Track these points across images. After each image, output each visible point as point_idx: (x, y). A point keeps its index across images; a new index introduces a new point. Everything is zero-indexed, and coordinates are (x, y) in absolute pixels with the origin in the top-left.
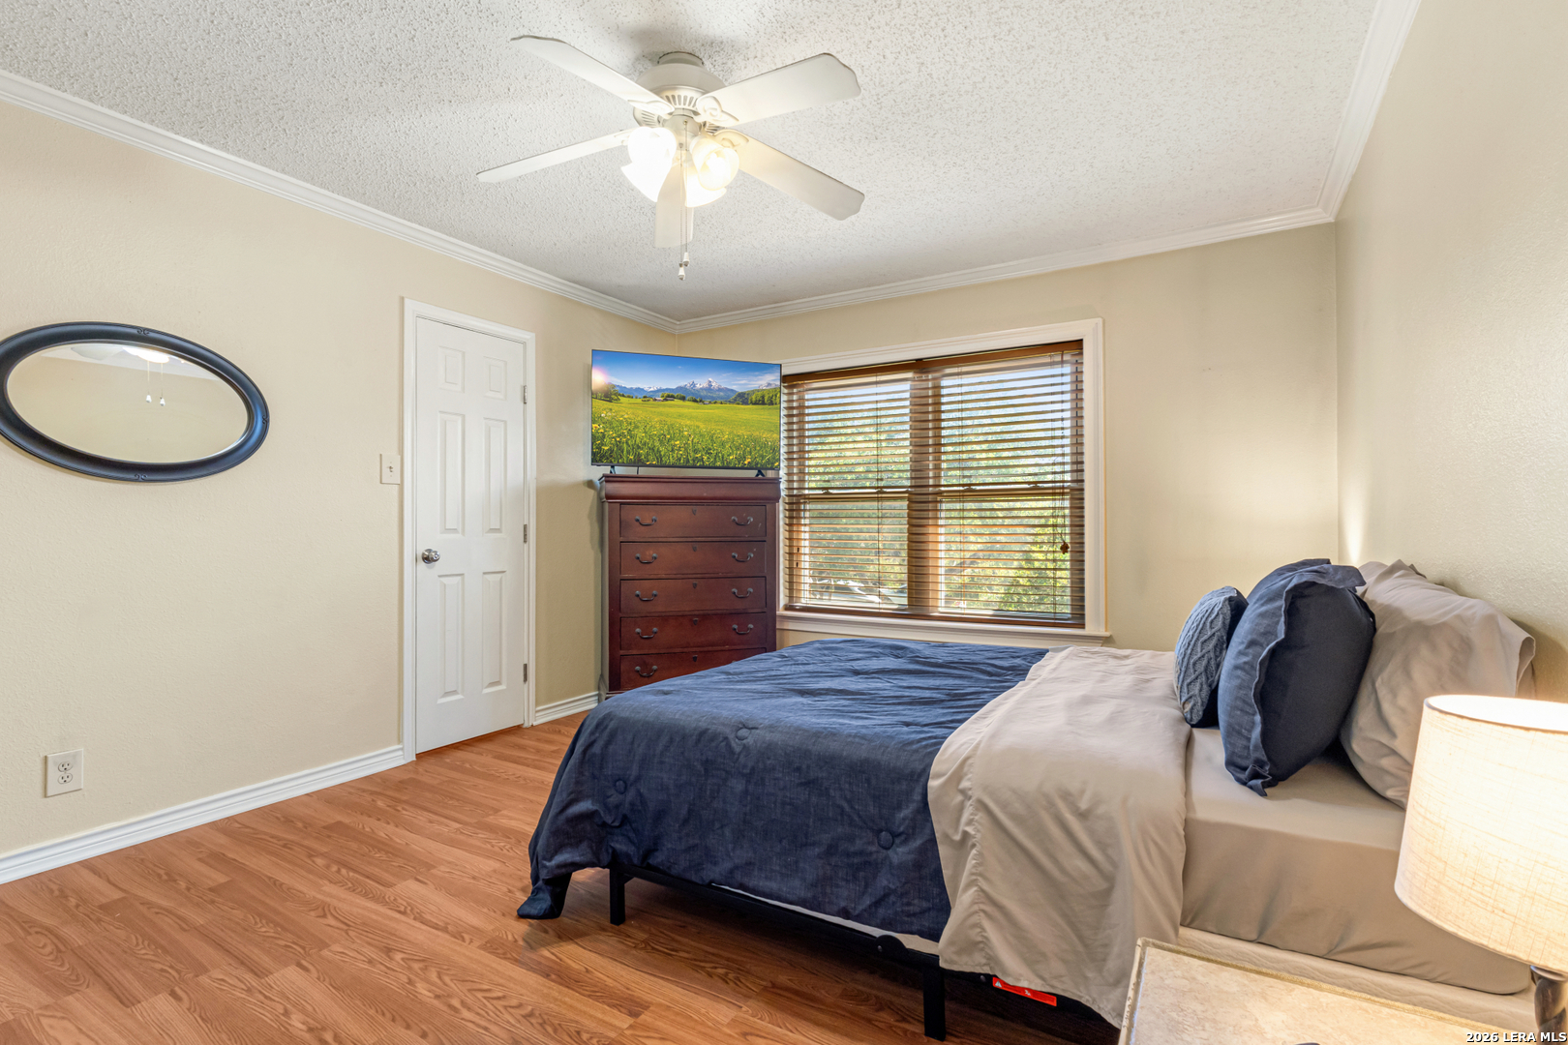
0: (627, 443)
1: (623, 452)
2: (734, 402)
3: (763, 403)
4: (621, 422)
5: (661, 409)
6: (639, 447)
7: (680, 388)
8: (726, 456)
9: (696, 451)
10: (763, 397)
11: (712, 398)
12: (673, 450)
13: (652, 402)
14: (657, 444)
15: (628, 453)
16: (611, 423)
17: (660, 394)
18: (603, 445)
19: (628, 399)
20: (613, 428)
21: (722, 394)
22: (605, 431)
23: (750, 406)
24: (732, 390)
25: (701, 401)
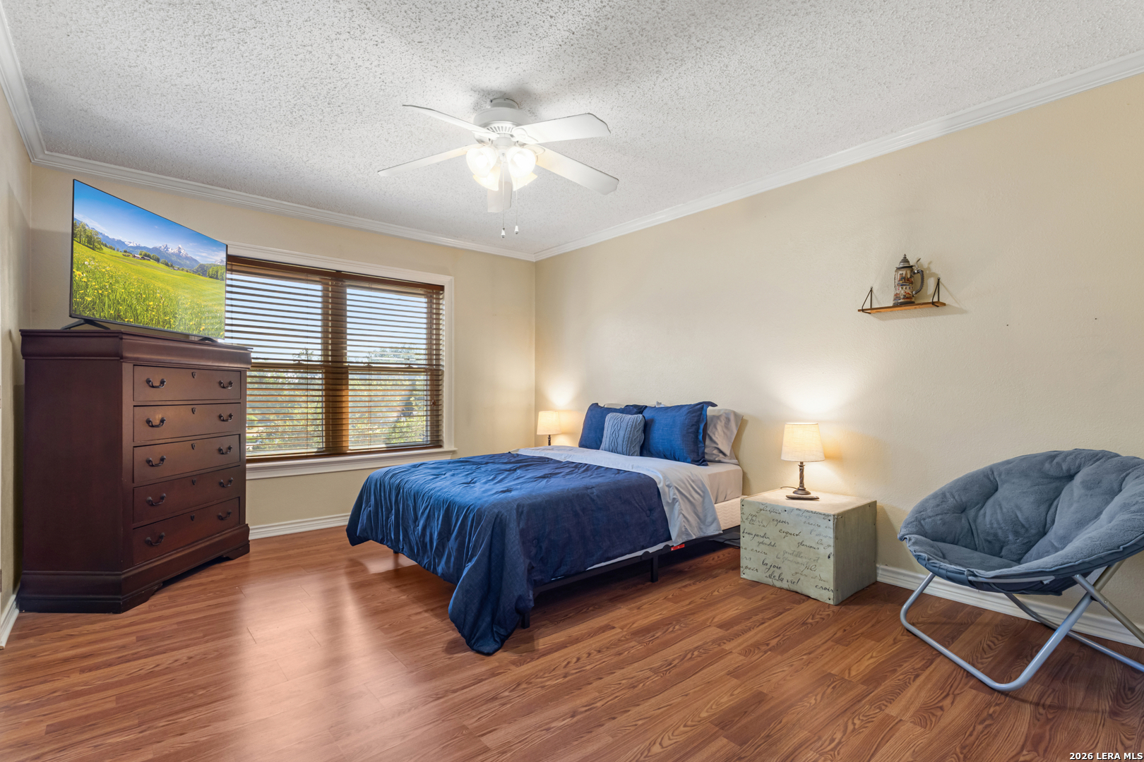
0: (108, 296)
1: (104, 305)
2: (196, 272)
3: (217, 278)
4: (103, 274)
5: (139, 267)
6: (119, 303)
7: (155, 249)
8: (187, 322)
9: (165, 314)
10: (217, 272)
11: (180, 264)
12: (147, 310)
13: (131, 258)
14: (134, 302)
15: (109, 307)
16: (94, 273)
17: (139, 251)
18: (86, 295)
19: (110, 250)
20: (96, 278)
21: (188, 262)
22: (88, 281)
23: (208, 279)
24: (195, 260)
25: (172, 266)
